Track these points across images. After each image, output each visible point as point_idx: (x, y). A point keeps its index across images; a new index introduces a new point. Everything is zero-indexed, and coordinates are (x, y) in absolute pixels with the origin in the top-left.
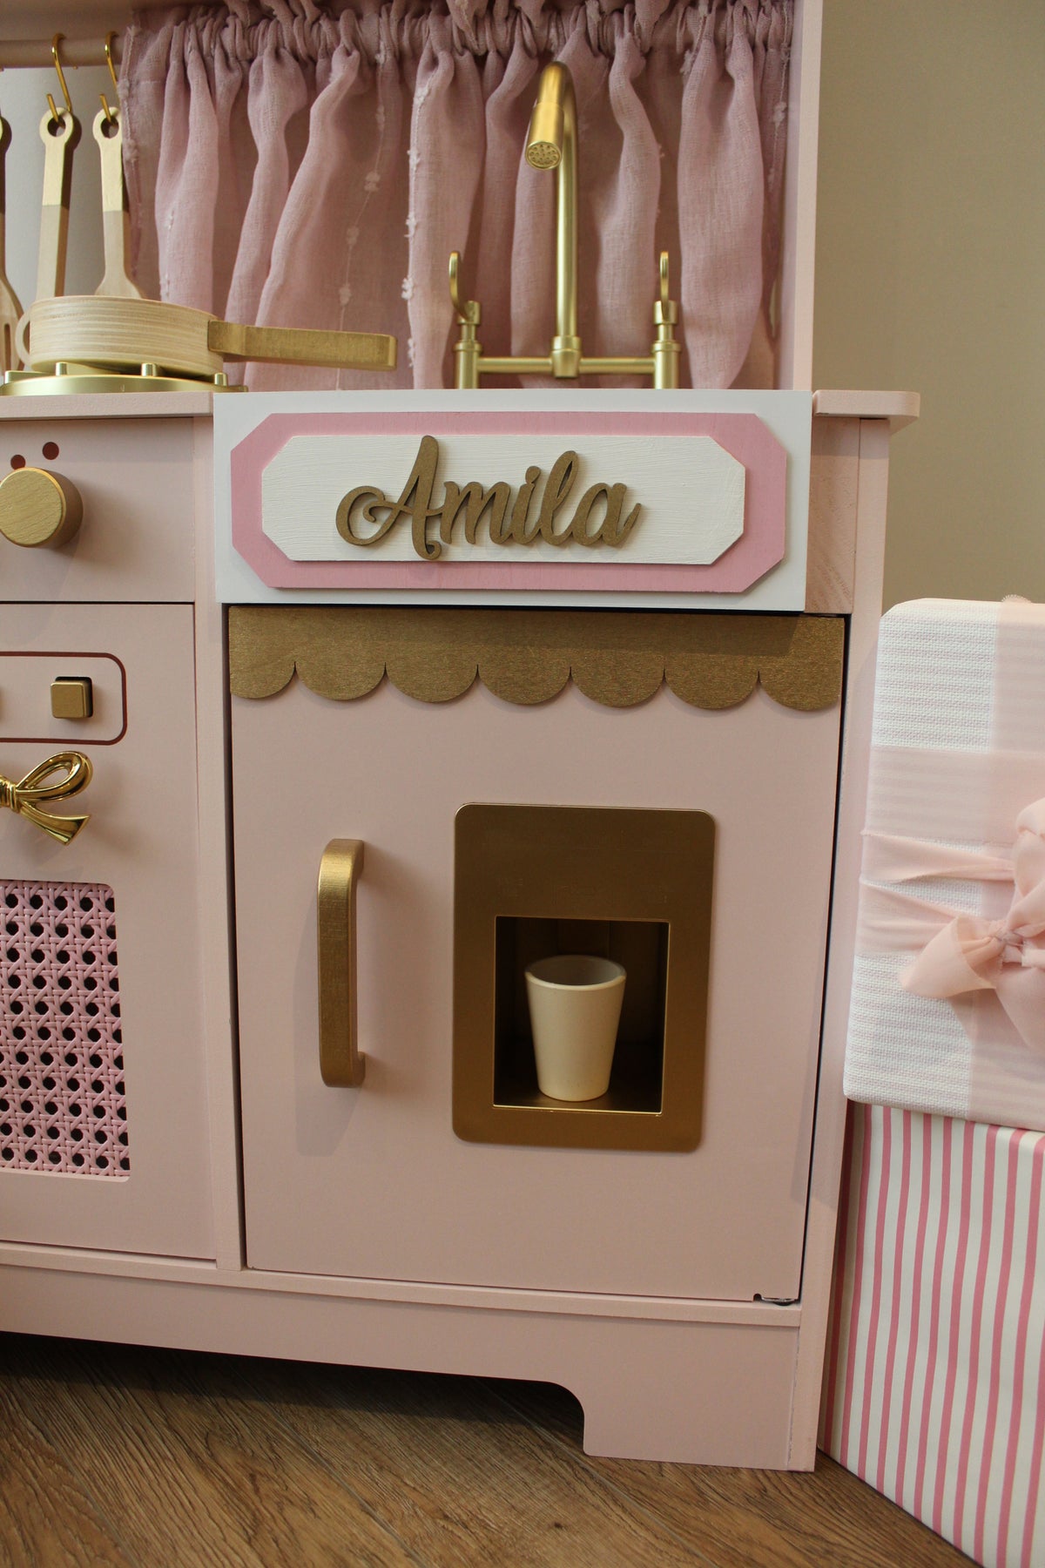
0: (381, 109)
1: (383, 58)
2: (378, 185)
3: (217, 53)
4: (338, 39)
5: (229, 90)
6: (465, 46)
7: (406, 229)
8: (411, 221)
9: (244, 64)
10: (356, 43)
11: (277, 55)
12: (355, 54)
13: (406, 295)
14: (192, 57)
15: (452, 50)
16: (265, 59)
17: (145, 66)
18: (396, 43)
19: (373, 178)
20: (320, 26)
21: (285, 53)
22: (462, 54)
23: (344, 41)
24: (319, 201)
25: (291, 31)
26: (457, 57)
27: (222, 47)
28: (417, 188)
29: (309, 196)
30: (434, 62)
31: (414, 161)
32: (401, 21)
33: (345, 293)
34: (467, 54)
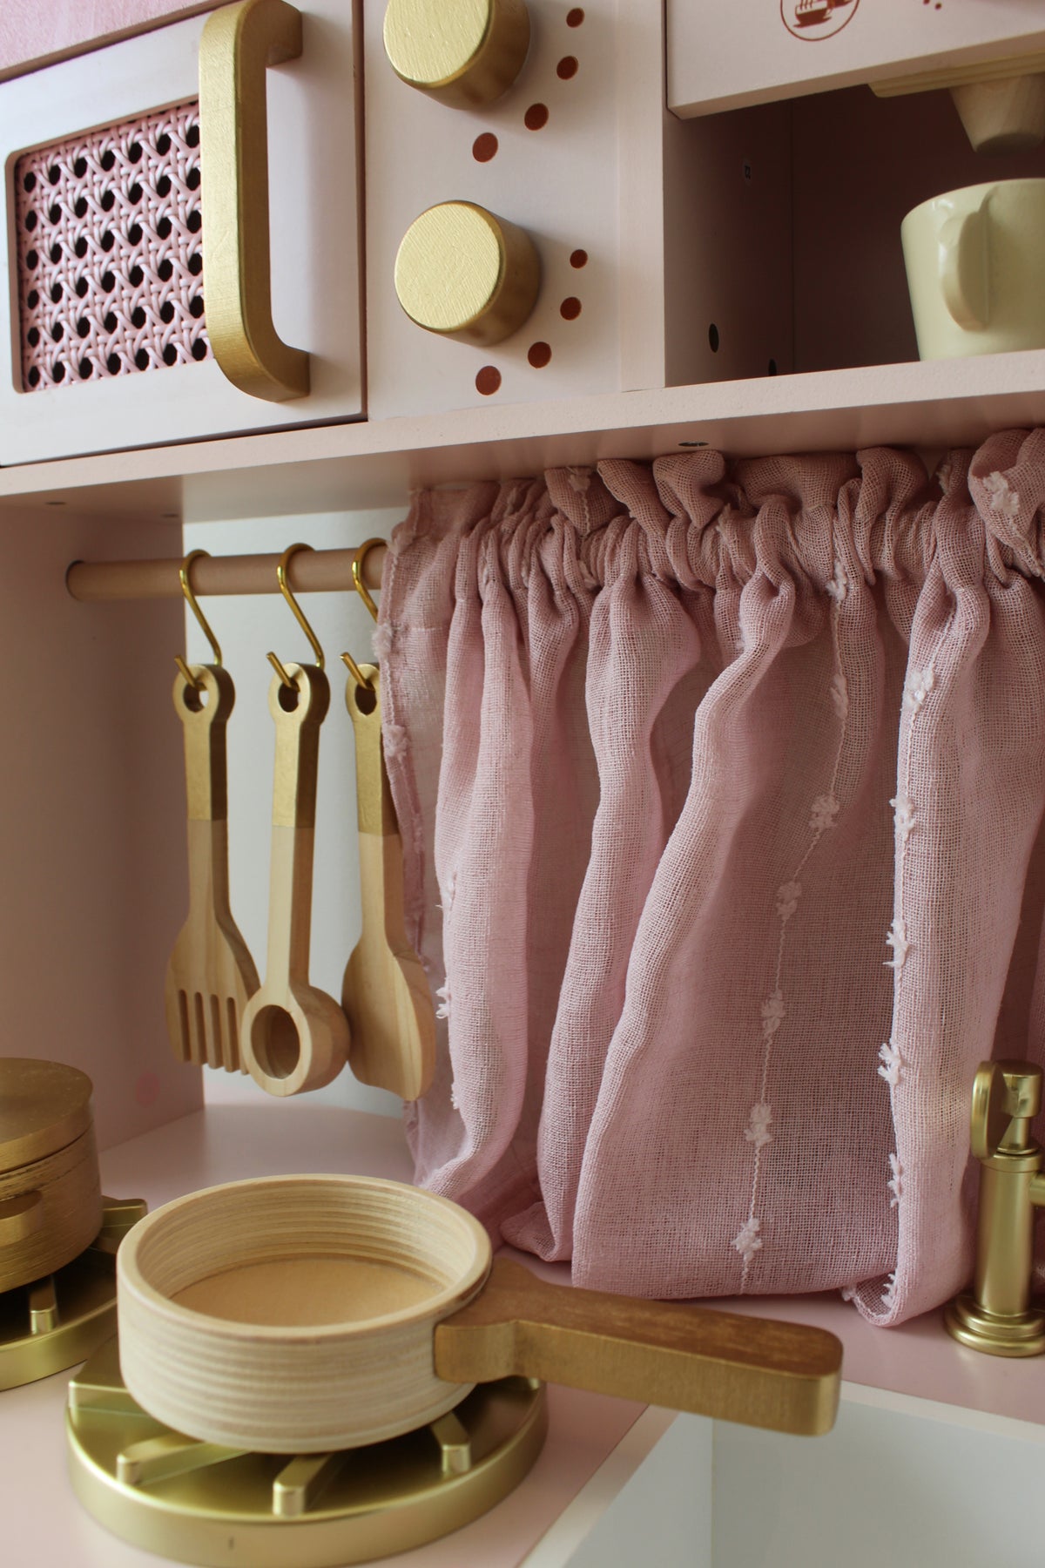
0: (841, 682)
1: (844, 588)
2: (835, 817)
3: (532, 584)
4: (753, 563)
5: (551, 655)
6: (1012, 567)
7: (889, 952)
8: (898, 939)
9: (582, 598)
10: (787, 567)
11: (637, 590)
12: (786, 590)
13: (889, 1075)
14: (489, 593)
15: (983, 583)
16: (613, 596)
17: (415, 606)
18: (867, 566)
19: (825, 809)
20: (717, 535)
21: (652, 585)
22: (1006, 586)
23: (762, 568)
24: (713, 887)
25: (662, 550)
26: (997, 593)
27: (542, 571)
28: (909, 875)
29: (693, 882)
30: (946, 604)
31: (903, 821)
32: (879, 520)
33: (774, 1012)
34: (1018, 585)
